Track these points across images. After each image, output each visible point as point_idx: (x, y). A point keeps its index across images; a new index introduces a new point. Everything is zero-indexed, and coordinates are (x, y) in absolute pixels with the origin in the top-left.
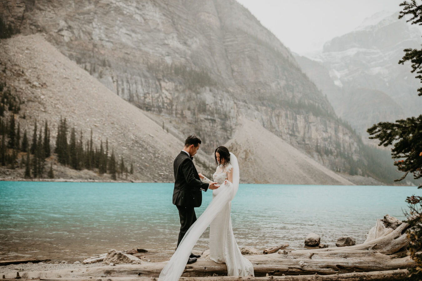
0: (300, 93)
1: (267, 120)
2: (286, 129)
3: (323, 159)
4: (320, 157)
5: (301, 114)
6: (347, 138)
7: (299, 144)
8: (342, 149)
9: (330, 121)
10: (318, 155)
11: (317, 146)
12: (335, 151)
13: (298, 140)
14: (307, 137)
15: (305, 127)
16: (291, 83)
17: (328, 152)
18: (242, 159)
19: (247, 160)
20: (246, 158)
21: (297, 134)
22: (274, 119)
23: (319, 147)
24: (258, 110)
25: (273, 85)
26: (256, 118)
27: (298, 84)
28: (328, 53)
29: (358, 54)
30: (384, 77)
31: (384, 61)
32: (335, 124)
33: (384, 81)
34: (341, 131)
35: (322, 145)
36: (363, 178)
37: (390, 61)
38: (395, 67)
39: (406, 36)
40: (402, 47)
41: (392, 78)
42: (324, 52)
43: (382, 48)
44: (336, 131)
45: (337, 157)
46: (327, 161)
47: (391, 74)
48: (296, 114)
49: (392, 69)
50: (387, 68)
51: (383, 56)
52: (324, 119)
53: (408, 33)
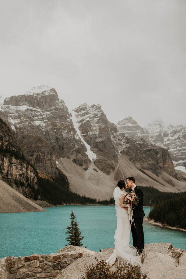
0: (7, 141)
3: (18, 189)
4: (17, 188)
5: (7, 157)
6: (32, 174)
7: (3, 178)
8: (29, 182)
9: (24, 163)
10: (16, 187)
11: (16, 180)
12: (26, 183)
13: (3, 175)
14: (10, 173)
15: (9, 166)
17: (22, 184)
21: (3, 171)
23: (17, 181)
27: (6, 135)
28: (7, 106)
29: (27, 110)
30: (42, 128)
31: (43, 118)
32: (27, 165)
33: (42, 131)
34: (29, 169)
35: (19, 179)
36: (42, 202)
37: (47, 118)
38: (49, 123)
39: (57, 104)
40: (54, 111)
41: (47, 129)
42: (4, 104)
43: (42, 109)
44: (27, 169)
45: (27, 188)
46: (21, 191)
47: (46, 126)
48: (4, 157)
49: (48, 124)
50: (44, 122)
51: (43, 114)
52: (21, 161)
53: (59, 102)
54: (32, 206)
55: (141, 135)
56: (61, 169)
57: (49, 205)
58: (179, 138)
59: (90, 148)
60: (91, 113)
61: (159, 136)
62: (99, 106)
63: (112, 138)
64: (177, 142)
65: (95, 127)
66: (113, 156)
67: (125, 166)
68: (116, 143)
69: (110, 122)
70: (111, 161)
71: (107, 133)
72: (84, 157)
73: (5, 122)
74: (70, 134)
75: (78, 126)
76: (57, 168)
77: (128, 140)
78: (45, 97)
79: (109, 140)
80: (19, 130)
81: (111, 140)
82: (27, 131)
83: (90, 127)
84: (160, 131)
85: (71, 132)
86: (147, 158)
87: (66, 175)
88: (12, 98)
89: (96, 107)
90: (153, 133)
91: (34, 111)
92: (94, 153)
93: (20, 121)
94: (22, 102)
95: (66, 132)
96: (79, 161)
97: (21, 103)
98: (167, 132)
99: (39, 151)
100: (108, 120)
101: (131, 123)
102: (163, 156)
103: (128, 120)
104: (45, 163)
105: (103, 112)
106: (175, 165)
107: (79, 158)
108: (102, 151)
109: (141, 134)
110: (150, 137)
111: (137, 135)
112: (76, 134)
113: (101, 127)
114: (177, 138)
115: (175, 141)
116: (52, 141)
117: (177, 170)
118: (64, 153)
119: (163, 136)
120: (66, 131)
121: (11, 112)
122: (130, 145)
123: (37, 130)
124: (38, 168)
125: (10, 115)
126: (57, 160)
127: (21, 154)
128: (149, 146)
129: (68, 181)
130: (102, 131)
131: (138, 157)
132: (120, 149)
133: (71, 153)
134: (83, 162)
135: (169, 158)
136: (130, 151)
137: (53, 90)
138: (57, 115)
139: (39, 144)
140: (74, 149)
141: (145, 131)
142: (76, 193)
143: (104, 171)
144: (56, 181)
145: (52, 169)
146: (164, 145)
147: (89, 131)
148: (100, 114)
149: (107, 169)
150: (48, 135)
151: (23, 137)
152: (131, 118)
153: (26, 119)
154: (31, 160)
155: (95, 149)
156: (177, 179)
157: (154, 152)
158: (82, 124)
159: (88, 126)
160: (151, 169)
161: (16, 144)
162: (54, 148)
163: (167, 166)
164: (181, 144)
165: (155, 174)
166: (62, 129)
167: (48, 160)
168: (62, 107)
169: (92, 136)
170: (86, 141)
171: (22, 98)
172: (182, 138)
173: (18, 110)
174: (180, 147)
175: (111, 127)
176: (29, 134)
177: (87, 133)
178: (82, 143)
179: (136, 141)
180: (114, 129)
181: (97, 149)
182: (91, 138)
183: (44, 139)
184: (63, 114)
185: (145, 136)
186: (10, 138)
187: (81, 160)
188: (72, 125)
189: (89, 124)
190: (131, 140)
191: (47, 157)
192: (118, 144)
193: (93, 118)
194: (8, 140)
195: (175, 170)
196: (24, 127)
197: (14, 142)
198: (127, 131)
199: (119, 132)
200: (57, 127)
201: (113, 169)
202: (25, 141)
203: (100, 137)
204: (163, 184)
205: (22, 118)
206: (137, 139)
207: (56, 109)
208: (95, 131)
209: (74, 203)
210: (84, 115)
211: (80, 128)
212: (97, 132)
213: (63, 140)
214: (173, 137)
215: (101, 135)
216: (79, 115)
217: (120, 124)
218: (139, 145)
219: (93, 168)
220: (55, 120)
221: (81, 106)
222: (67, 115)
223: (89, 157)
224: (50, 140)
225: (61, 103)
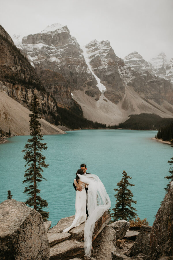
0: (29, 75)
1: (10, 92)
2: (22, 97)
3: (42, 116)
5: (30, 89)
6: (52, 104)
7: (28, 107)
8: (50, 110)
9: (45, 94)
12: (48, 111)
13: (28, 104)
15: (32, 96)
16: (23, 68)
17: (45, 112)
18: (4, 119)
19: (8, 120)
20: (6, 118)
21: (27, 101)
22: (15, 91)
23: (40, 109)
24: (4, 84)
25: (13, 69)
26: (4, 90)
27: (27, 69)
28: (25, 44)
29: (43, 48)
30: (58, 64)
31: (58, 55)
32: (47, 95)
33: (58, 66)
34: (50, 100)
35: (42, 108)
36: (62, 126)
37: (61, 55)
38: (63, 59)
39: (70, 41)
40: (67, 48)
41: (62, 65)
42: (23, 43)
43: (57, 46)
44: (48, 100)
45: (49, 115)
46: (44, 117)
47: (61, 62)
48: (27, 88)
49: (62, 60)
50: (59, 59)
51: (57, 51)
52: (42, 92)
53: (71, 40)
54: (55, 130)
55: (145, 69)
56: (76, 100)
57: (68, 129)
59: (100, 81)
60: (100, 49)
61: (162, 69)
62: (108, 42)
63: (119, 72)
65: (104, 62)
66: (121, 88)
67: (131, 96)
68: (123, 76)
69: (117, 57)
70: (119, 92)
71: (115, 67)
72: (95, 89)
73: (26, 58)
74: (82, 69)
75: (89, 61)
76: (72, 99)
77: (134, 73)
78: (58, 35)
79: (117, 73)
80: (37, 66)
81: (119, 74)
82: (45, 67)
83: (100, 62)
84: (163, 64)
85: (83, 67)
86: (150, 89)
87: (80, 105)
88: (29, 37)
89: (105, 43)
90: (157, 67)
91: (49, 48)
92: (104, 86)
93: (37, 58)
94: (39, 40)
95: (79, 67)
96: (91, 93)
97: (38, 42)
98: (170, 65)
99: (56, 84)
100: (116, 55)
101: (137, 57)
102: (165, 87)
103: (135, 55)
104: (61, 95)
105: (111, 47)
107: (91, 90)
108: (111, 83)
109: (145, 67)
110: (154, 70)
111: (142, 68)
112: (88, 69)
113: (109, 62)
116: (67, 76)
118: (78, 86)
120: (79, 66)
121: (29, 50)
122: (136, 78)
123: (53, 65)
125: (29, 52)
126: (72, 92)
127: (41, 87)
128: (153, 78)
129: (82, 110)
130: (111, 65)
131: (143, 88)
132: (127, 81)
133: (83, 85)
134: (94, 94)
135: (170, 88)
136: (136, 83)
137: (65, 28)
138: (70, 52)
139: (56, 78)
140: (86, 82)
141: (149, 65)
142: (89, 119)
143: (112, 101)
144: (71, 110)
145: (68, 100)
146: (166, 77)
147: (99, 66)
148: (108, 50)
149: (115, 99)
150: (63, 70)
151: (42, 72)
152: (137, 53)
153: (42, 56)
155: (104, 82)
157: (158, 83)
158: (92, 59)
159: (98, 61)
160: (154, 98)
161: (37, 77)
162: (68, 81)
163: (169, 95)
165: (157, 103)
166: (75, 64)
167: (65, 92)
168: (74, 44)
169: (102, 70)
170: (96, 75)
171: (38, 36)
173: (35, 48)
175: (119, 61)
176: (46, 70)
177: (97, 67)
178: (93, 77)
179: (141, 73)
180: (122, 63)
181: (107, 82)
182: (101, 72)
183: (59, 74)
184: (75, 50)
185: (150, 69)
186: (31, 72)
187: (92, 91)
188: (84, 60)
189: (99, 59)
190: (136, 73)
191: (63, 89)
192: (125, 77)
193: (103, 53)
194: (29, 73)
196: (42, 63)
197: (35, 76)
198: (133, 65)
199: (125, 66)
200: (71, 63)
201: (121, 98)
202: (43, 76)
203: (109, 71)
204: (164, 111)
205: (40, 55)
206: (142, 72)
207: (69, 46)
208: (104, 65)
209: (88, 127)
210: (94, 51)
211: (91, 63)
212: (106, 66)
213: (77, 75)
215: (109, 69)
216: (90, 51)
217: (126, 59)
218: (144, 78)
219: (103, 98)
220: (68, 57)
221: (91, 42)
222: (79, 52)
223: (99, 89)
224: (65, 75)
225: (73, 40)
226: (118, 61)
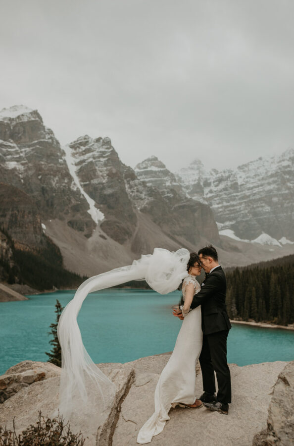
6: (5, 245)
30: (19, 174)
31: (20, 157)
33: (19, 177)
37: (26, 158)
38: (30, 165)
39: (42, 136)
40: (38, 146)
41: (27, 175)
43: (19, 143)
47: (26, 171)
49: (28, 167)
50: (22, 164)
51: (19, 151)
53: (44, 133)
55: (170, 185)
56: (50, 237)
57: (32, 290)
58: (225, 189)
59: (94, 204)
60: (95, 151)
61: (198, 184)
62: (108, 140)
63: (127, 189)
64: (222, 195)
65: (101, 172)
66: (129, 216)
67: (147, 230)
68: (134, 196)
69: (124, 165)
70: (126, 223)
71: (120, 180)
72: (85, 217)
74: (63, 183)
75: (76, 170)
76: (44, 235)
77: (151, 192)
78: (23, 124)
79: (123, 192)
81: (126, 192)
83: (94, 173)
84: (199, 178)
85: (64, 179)
86: (179, 219)
87: (58, 246)
89: (103, 141)
90: (189, 182)
91: (5, 146)
92: (100, 213)
95: (57, 180)
96: (78, 224)
98: (209, 180)
99: (15, 208)
100: (121, 162)
101: (157, 166)
102: (202, 215)
103: (153, 161)
104: (24, 228)
105: (113, 148)
106: (219, 229)
107: (78, 219)
108: (113, 208)
109: (171, 183)
110: (184, 188)
111: (165, 183)
112: (73, 182)
113: (110, 172)
114: (223, 189)
115: (220, 193)
116: (36, 193)
117: (222, 236)
118: (54, 212)
119: (203, 186)
120: (57, 178)
122: (155, 200)
123: (11, 176)
124: (13, 235)
126: (43, 223)
128: (183, 200)
129: (60, 254)
130: (112, 178)
131: (166, 217)
132: (139, 206)
133: (65, 211)
134: (84, 226)
135: (211, 218)
136: (155, 208)
137: (35, 113)
138: (42, 153)
139: (14, 198)
140: (70, 206)
141: (177, 178)
142: (73, 271)
143: (115, 239)
144: (42, 254)
145: (36, 237)
146: (204, 199)
147: (92, 179)
148: (109, 152)
149: (120, 235)
150: (29, 184)
152: (156, 159)
154: (3, 223)
155: (102, 206)
156: (222, 249)
157: (190, 209)
158: (81, 167)
159: (91, 171)
160: (185, 234)
162: (38, 204)
163: (209, 229)
164: (229, 197)
165: (190, 241)
166: (51, 175)
167: (30, 222)
168: (50, 140)
169: (98, 186)
170: (87, 194)
172: (229, 189)
174: (228, 201)
175: (126, 172)
177: (90, 181)
178: (82, 197)
179: (163, 193)
180: (131, 175)
181: (106, 206)
182: (95, 189)
183: (22, 190)
184: (52, 151)
185: (177, 185)
187: (80, 222)
188: (67, 169)
189: (92, 167)
190: (156, 191)
191: (28, 218)
192: (137, 198)
193: (99, 157)
195: (219, 235)
198: (150, 178)
199: (138, 179)
200: (43, 172)
201: (130, 235)
203: (109, 188)
206: (165, 190)
207: (40, 143)
208: (102, 178)
210: (84, 153)
211: (79, 173)
212: (104, 179)
213: (53, 192)
214: (217, 187)
215: (110, 184)
216: (77, 153)
217: (139, 168)
218: (168, 199)
219: (99, 234)
220: (39, 161)
221: (81, 138)
222: (58, 154)
223: (93, 217)
224: (32, 192)
225: (49, 134)
226: (125, 170)
